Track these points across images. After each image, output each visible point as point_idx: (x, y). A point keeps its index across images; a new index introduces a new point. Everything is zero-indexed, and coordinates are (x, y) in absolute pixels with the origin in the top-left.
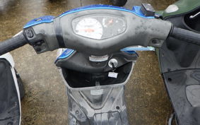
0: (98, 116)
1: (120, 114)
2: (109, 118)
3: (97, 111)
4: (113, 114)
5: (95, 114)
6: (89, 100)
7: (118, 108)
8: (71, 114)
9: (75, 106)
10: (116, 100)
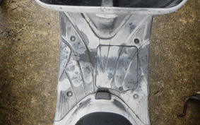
0: (104, 49)
1: (138, 50)
2: (120, 55)
3: (102, 42)
4: (127, 49)
5: (100, 46)
6: (93, 23)
7: (137, 41)
8: (63, 40)
9: (70, 29)
10: (136, 29)
